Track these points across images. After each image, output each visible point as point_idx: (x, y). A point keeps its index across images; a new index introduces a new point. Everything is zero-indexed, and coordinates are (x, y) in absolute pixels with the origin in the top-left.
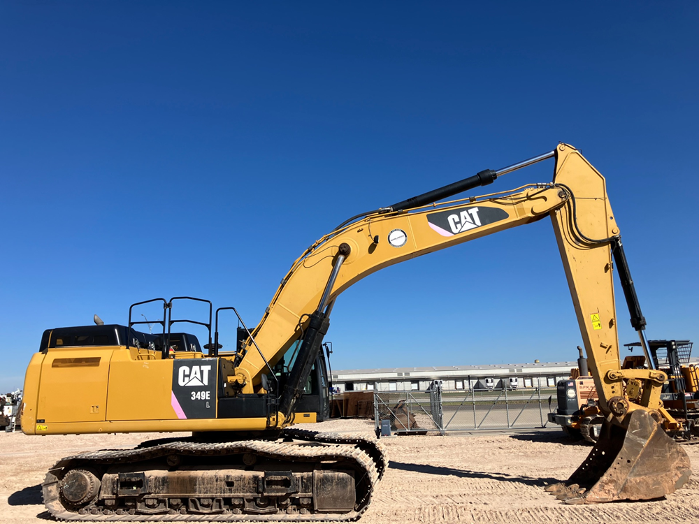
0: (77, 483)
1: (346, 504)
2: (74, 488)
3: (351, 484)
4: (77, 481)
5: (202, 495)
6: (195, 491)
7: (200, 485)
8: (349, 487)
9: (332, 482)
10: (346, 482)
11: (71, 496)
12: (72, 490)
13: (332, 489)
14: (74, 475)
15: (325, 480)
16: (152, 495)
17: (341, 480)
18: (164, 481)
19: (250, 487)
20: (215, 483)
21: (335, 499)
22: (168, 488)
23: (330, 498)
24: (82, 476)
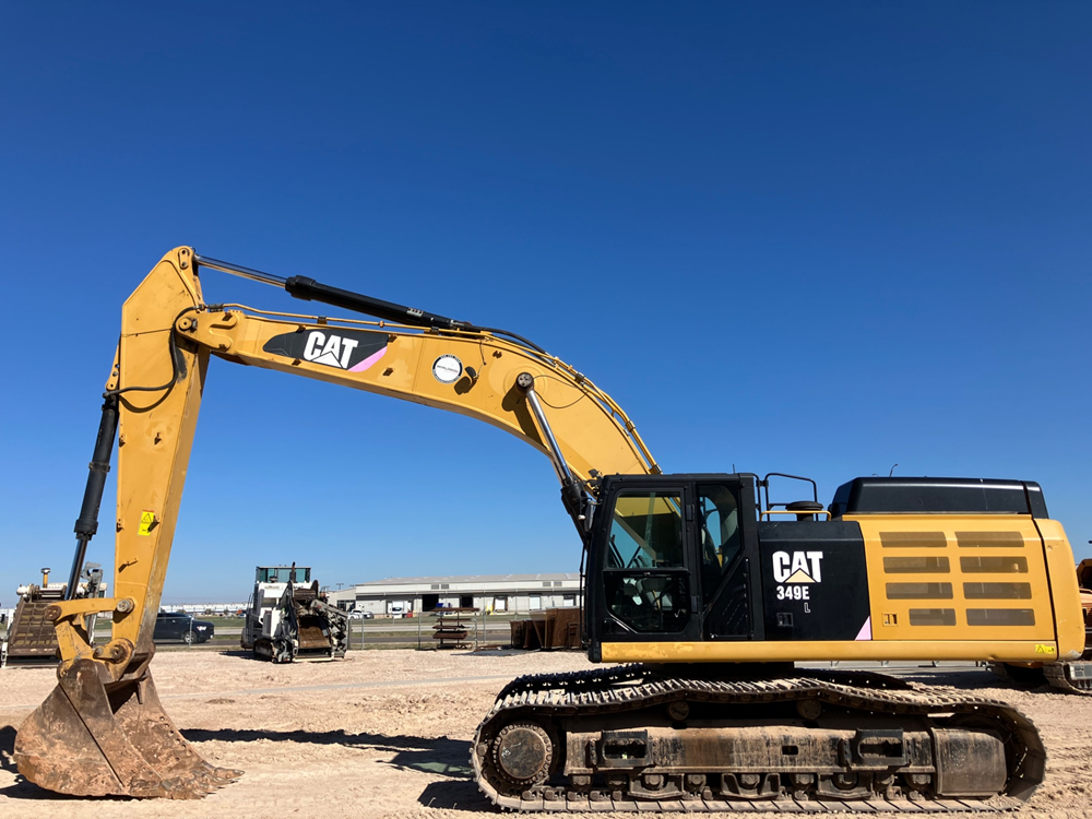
0: (525, 748)
1: (989, 784)
2: (520, 755)
3: (998, 752)
4: (525, 743)
5: (745, 769)
6: (731, 762)
7: (738, 751)
8: (995, 756)
9: (967, 749)
10: (990, 748)
11: (516, 770)
12: (517, 760)
13: (967, 760)
14: (518, 733)
15: (953, 746)
16: (657, 768)
17: (980, 746)
18: (676, 745)
19: (826, 755)
20: (765, 747)
21: (973, 776)
22: (683, 756)
23: (965, 774)
24: (533, 735)
